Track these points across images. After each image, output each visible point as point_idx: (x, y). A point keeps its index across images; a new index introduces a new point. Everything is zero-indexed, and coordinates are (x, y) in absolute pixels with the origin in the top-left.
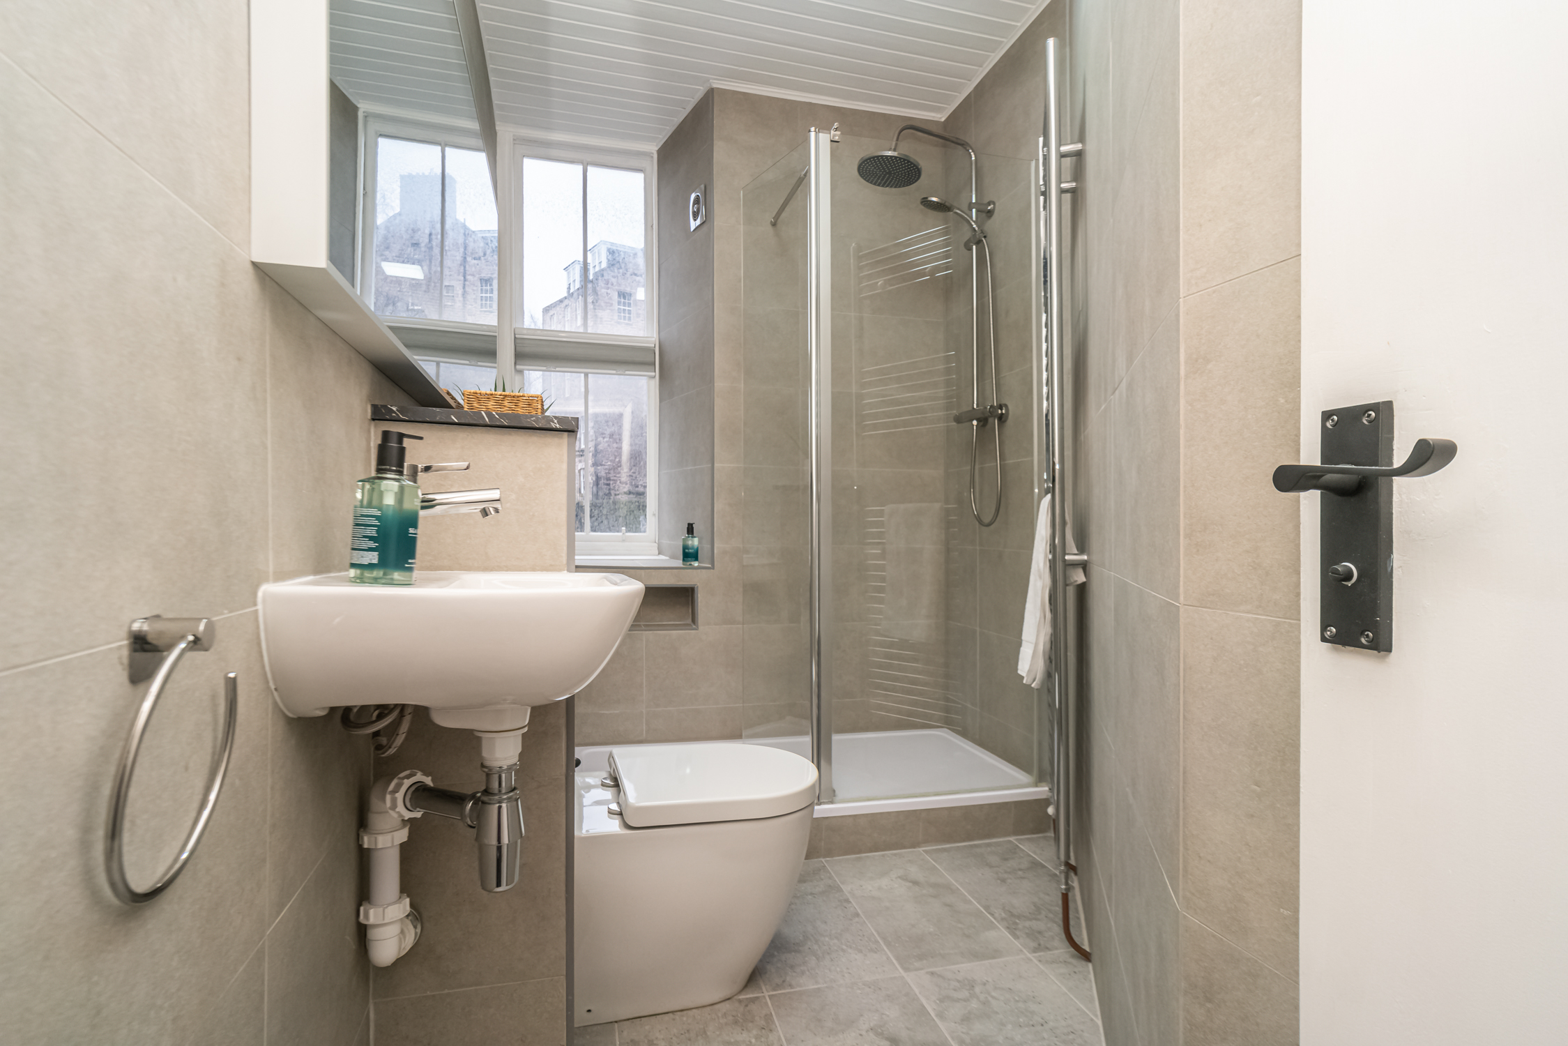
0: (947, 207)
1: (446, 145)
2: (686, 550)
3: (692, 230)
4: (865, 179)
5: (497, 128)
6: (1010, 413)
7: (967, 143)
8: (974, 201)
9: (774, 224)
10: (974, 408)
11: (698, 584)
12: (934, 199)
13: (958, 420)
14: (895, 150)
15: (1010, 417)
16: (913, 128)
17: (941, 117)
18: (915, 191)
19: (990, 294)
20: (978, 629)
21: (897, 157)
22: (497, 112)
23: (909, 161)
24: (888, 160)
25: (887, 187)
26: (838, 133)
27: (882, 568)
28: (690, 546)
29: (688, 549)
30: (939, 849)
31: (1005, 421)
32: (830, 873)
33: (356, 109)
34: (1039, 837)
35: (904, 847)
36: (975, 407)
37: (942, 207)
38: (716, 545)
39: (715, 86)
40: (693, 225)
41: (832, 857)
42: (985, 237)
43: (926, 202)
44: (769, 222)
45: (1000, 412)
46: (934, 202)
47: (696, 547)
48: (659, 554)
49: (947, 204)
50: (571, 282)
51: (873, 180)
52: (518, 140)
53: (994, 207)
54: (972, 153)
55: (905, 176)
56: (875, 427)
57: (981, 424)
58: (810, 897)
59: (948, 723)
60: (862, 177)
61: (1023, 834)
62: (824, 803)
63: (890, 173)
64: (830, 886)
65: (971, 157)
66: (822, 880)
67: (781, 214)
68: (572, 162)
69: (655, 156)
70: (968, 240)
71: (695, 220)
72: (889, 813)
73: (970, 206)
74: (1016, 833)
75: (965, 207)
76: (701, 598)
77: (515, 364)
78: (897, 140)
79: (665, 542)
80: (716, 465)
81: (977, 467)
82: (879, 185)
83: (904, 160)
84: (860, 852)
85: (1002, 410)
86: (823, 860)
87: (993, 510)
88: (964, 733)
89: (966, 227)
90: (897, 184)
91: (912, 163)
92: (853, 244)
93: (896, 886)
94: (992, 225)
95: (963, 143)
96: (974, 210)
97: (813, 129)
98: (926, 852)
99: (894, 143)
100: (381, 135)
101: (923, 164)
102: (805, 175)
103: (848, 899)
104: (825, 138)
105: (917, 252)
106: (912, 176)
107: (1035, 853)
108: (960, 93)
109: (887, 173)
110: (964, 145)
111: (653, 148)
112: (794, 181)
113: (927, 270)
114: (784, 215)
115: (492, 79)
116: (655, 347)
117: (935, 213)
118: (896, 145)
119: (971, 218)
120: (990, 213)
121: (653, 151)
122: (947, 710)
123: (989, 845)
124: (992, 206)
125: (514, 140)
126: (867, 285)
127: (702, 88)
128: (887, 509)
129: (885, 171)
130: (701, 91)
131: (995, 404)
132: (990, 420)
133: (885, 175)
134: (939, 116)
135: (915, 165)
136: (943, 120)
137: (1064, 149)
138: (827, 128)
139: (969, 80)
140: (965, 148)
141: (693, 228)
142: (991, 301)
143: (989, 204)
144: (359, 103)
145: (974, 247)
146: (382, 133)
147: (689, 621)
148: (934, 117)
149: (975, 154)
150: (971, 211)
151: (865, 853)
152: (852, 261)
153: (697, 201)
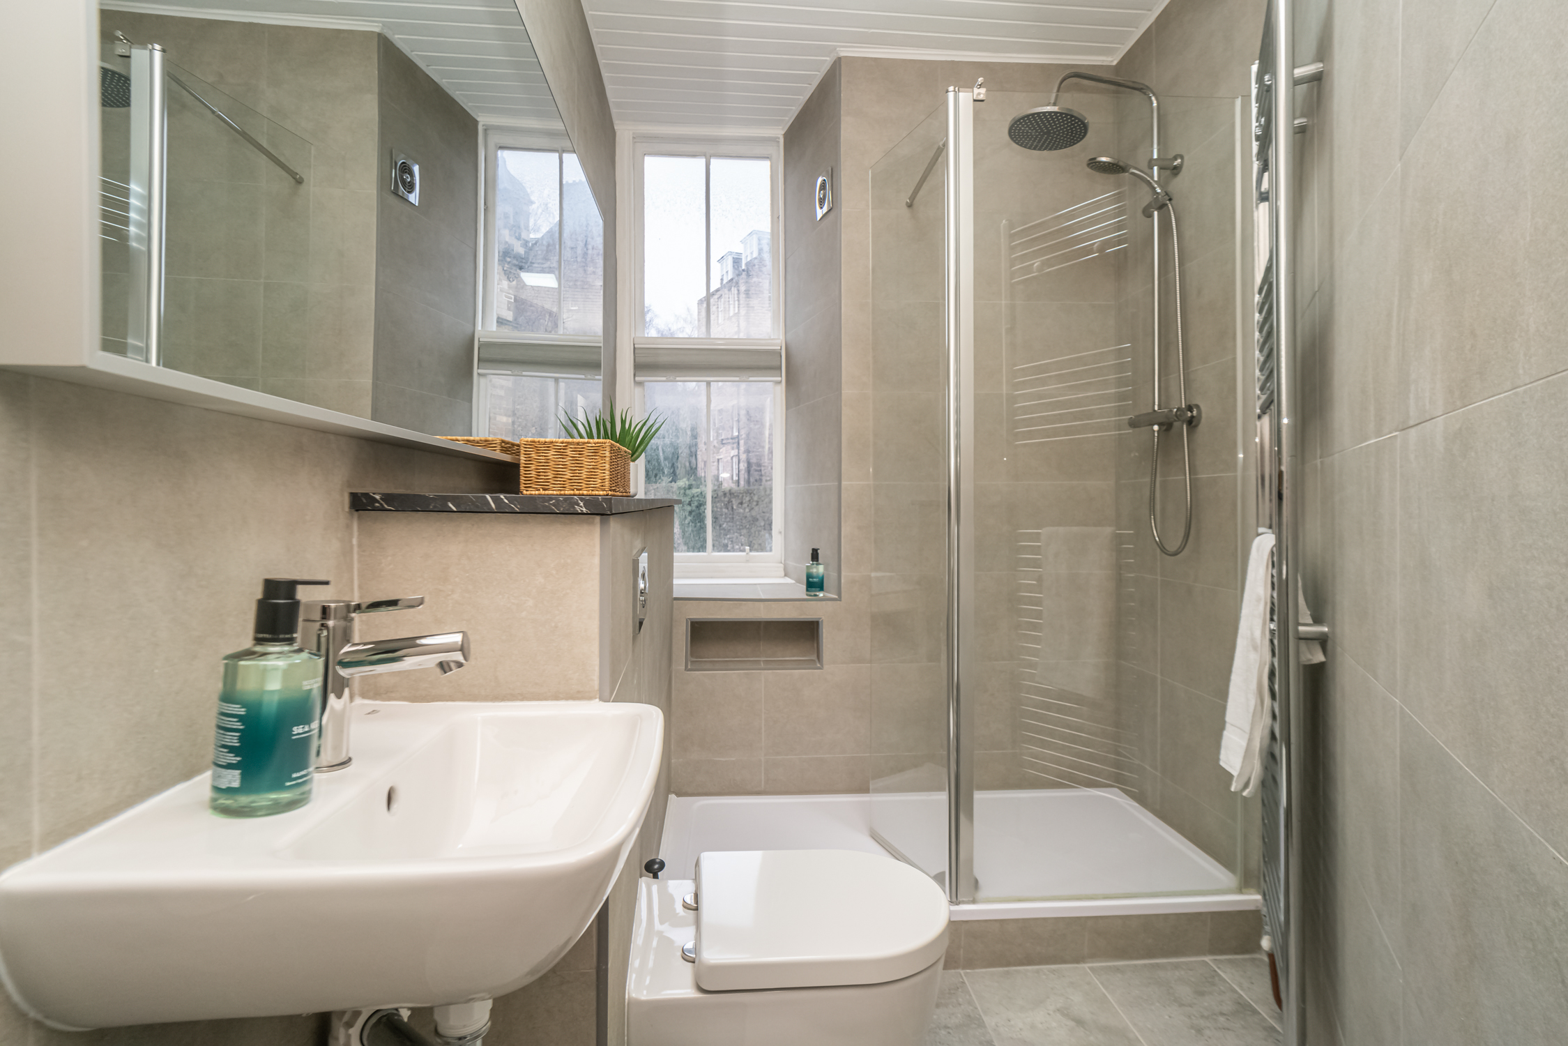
0: (1121, 167)
1: (564, 151)
2: (810, 580)
3: (818, 219)
4: (1017, 143)
5: (615, 128)
6: (1204, 415)
7: (1147, 86)
8: (1155, 156)
9: (910, 206)
10: (1155, 411)
11: (823, 618)
12: (1104, 159)
13: (1133, 424)
14: (1055, 104)
15: (1203, 420)
16: (1077, 76)
17: (1113, 60)
18: (1082, 152)
19: (1177, 269)
20: (1159, 676)
21: (1057, 113)
22: (614, 111)
23: (1072, 116)
24: (1046, 117)
25: (1044, 150)
26: (983, 90)
27: (1038, 602)
28: (815, 574)
29: (813, 578)
30: (1110, 967)
31: (1196, 426)
32: (970, 995)
33: (476, 123)
34: (1245, 960)
35: (1064, 962)
36: (1156, 408)
37: (1115, 169)
38: (843, 574)
39: (842, 54)
40: (820, 213)
41: (973, 968)
42: (1170, 200)
43: (1094, 164)
44: (904, 203)
45: (1189, 414)
46: (1104, 162)
47: (821, 576)
48: (786, 575)
49: (1121, 164)
50: (725, 273)
51: (1027, 143)
52: (638, 139)
53: (1182, 162)
54: (1153, 98)
55: (1067, 135)
56: (1030, 435)
57: (1165, 428)
58: (943, 1032)
59: (1119, 781)
60: (1015, 141)
61: (1222, 952)
62: (964, 902)
63: (1048, 133)
64: (969, 1016)
65: (1152, 103)
66: (960, 1005)
67: (918, 192)
68: (694, 156)
69: (782, 141)
70: (1148, 205)
71: (821, 208)
72: (1045, 919)
73: (1151, 164)
74: (1212, 951)
75: (1144, 165)
76: (826, 633)
77: (635, 375)
78: (1058, 91)
79: (791, 563)
80: (843, 483)
81: (1158, 480)
82: (1034, 149)
83: (1067, 115)
84: (1008, 964)
85: (1192, 412)
86: (962, 972)
87: (1181, 534)
88: (1140, 799)
89: (1146, 188)
90: (1058, 145)
91: (1076, 118)
92: (1004, 221)
93: (1054, 1024)
94: (1179, 185)
95: (1142, 87)
96: (1156, 168)
97: (951, 88)
98: (1091, 969)
99: (1054, 95)
100: (502, 148)
101: (1090, 119)
102: (944, 145)
103: (992, 1041)
104: (966, 98)
105: (1081, 226)
106: (1076, 134)
107: (1241, 986)
108: (1137, 28)
109: (1045, 133)
110: (1142, 89)
111: (779, 132)
112: (931, 154)
113: (1096, 245)
114: (921, 193)
115: (605, 75)
116: (781, 349)
117: (1105, 175)
118: (1057, 97)
119: (1152, 177)
120: (1176, 170)
121: (779, 136)
122: (1117, 765)
123: (1176, 967)
124: (1179, 160)
125: (634, 138)
126: (1020, 268)
127: (828, 59)
128: (1043, 531)
129: (1042, 131)
130: (828, 60)
131: (1184, 407)
132: (1176, 424)
133: (1042, 136)
134: (1110, 59)
135: (1080, 120)
136: (1115, 63)
137: (1299, 72)
138: (970, 85)
139: (1149, 10)
140: (1145, 93)
141: (819, 216)
142: (1178, 279)
143: (1175, 158)
144: (478, 116)
145: (1156, 213)
146: (502, 145)
147: (814, 657)
148: (1103, 61)
149: (1157, 99)
150: (1152, 169)
151: (1015, 965)
152: (1002, 240)
153: (823, 187)
